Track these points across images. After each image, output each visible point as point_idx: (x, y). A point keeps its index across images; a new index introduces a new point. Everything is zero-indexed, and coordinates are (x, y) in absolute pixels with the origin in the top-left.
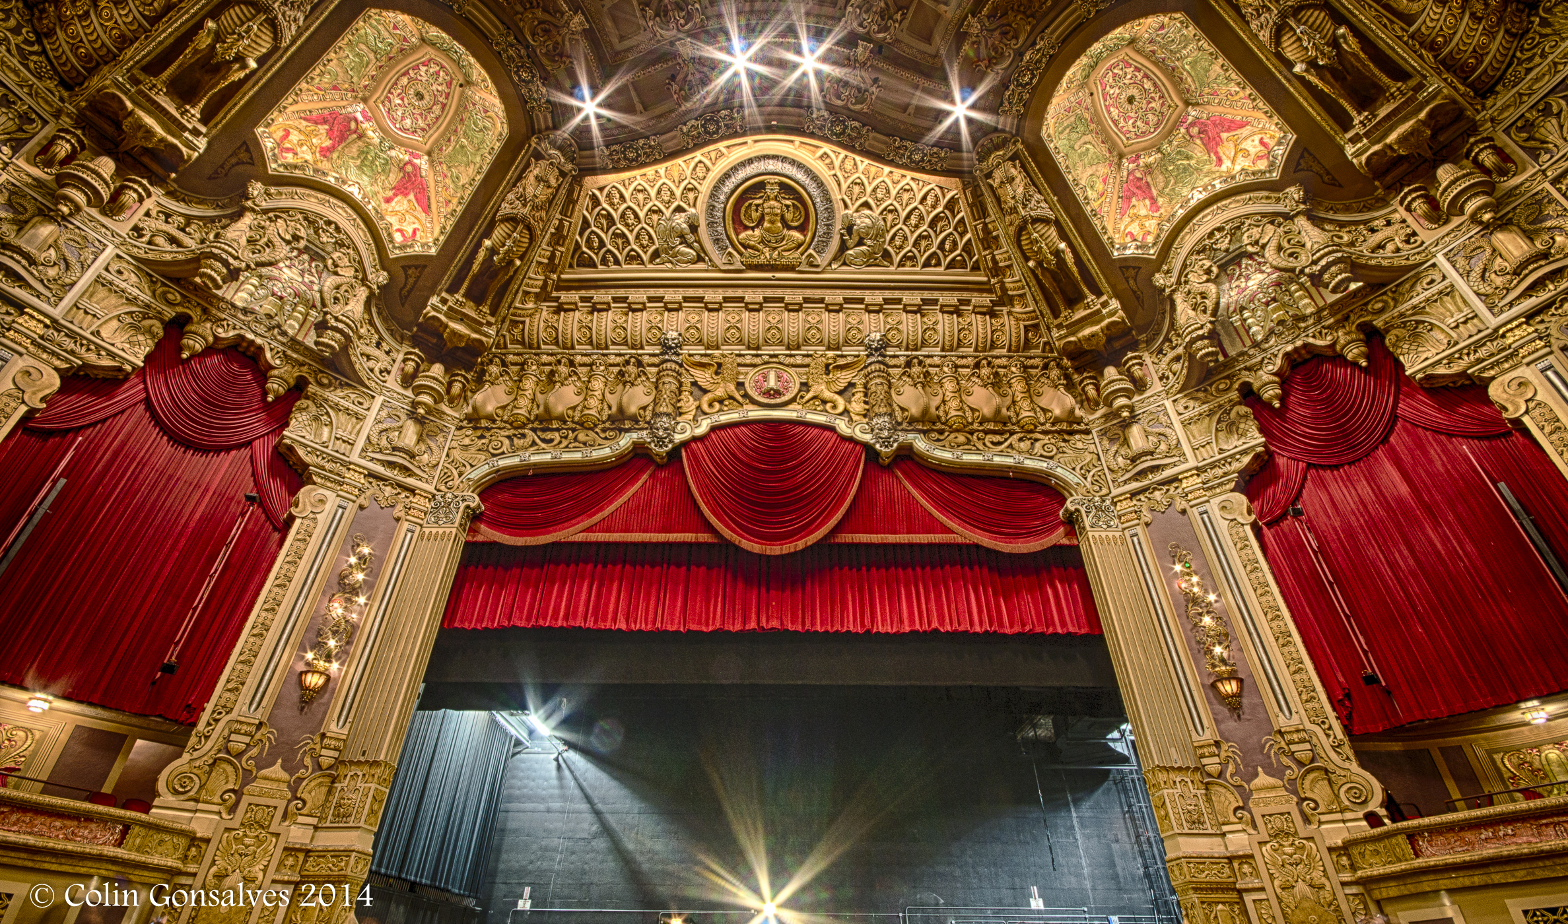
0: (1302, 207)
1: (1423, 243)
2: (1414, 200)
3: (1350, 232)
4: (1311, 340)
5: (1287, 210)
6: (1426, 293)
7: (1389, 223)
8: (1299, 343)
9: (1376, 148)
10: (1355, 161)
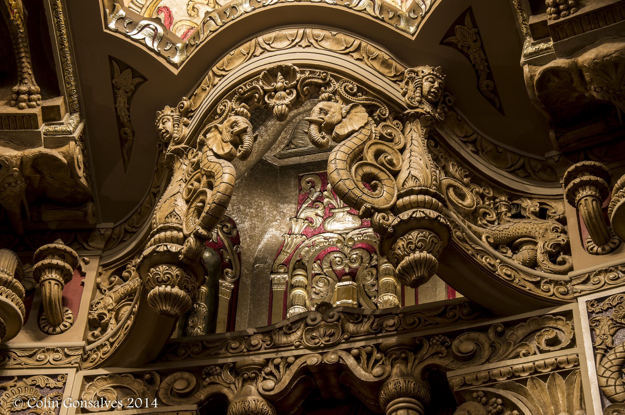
0: (427, 108)
1: (571, 269)
2: (583, 185)
3: (482, 196)
4: (350, 361)
5: (403, 101)
6: (539, 356)
7: (542, 214)
8: (331, 358)
9: (560, 62)
10: (526, 69)
